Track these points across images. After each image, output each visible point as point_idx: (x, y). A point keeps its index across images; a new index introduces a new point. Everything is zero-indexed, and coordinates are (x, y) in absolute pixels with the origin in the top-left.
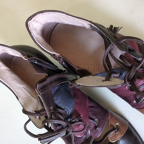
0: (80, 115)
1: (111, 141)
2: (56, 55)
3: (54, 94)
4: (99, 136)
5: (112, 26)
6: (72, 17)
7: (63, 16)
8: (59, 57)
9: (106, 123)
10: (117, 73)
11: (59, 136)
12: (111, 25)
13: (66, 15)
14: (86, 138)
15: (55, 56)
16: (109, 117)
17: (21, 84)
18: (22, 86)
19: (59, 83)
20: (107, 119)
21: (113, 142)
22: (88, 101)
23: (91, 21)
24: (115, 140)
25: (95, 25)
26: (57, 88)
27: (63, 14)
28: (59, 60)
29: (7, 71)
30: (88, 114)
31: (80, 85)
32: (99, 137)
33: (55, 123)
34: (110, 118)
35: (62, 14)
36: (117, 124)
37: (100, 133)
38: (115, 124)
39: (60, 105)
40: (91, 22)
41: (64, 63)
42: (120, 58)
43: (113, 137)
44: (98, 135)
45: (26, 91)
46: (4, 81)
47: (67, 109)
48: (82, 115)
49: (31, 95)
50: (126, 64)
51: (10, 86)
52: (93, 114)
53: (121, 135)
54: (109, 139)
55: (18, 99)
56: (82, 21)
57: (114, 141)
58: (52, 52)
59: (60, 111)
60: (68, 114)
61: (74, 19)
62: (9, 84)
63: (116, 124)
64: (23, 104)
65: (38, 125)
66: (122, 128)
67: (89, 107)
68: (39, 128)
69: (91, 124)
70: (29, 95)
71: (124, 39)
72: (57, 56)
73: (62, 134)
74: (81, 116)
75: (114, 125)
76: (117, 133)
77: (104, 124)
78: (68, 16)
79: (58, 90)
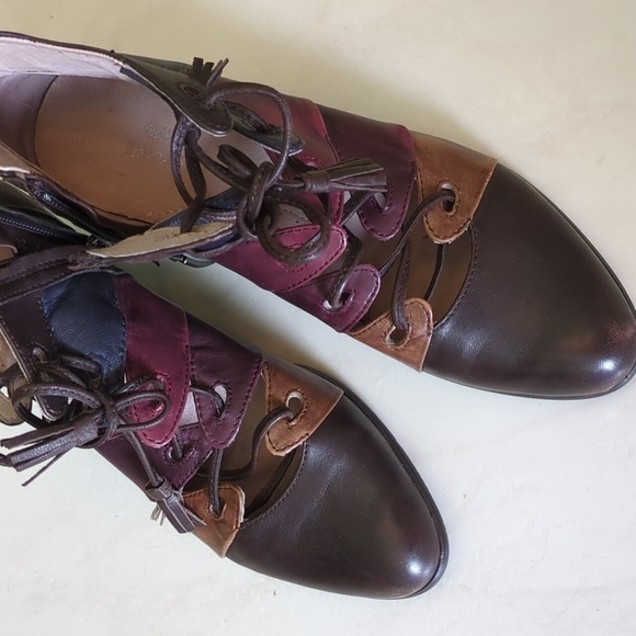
0: (156, 374)
1: (275, 453)
2: (18, 175)
3: (52, 312)
4: (233, 439)
5: (198, 61)
6: (50, 46)
7: (24, 47)
8: (28, 179)
9: (251, 394)
10: (229, 210)
11: (75, 439)
12: (195, 59)
13: (28, 41)
15: (15, 176)
16: (264, 374)
19: (66, 274)
20: (256, 381)
21: (282, 454)
22: (186, 329)
23: (113, 51)
24: (290, 446)
25: (124, 63)
26: (58, 293)
27: (20, 40)
28: (29, 187)
30: (187, 370)
31: (101, 258)
32: (233, 442)
33: (50, 393)
34: (267, 377)
35: (14, 40)
36: (294, 395)
37: (234, 431)
38: (287, 395)
39: (74, 345)
40: (112, 54)
41: (46, 196)
42: (219, 156)
43: (280, 437)
44: (230, 438)
47: (100, 357)
48: (161, 374)
50: (237, 170)
52: (204, 372)
53: (310, 429)
54: (269, 446)
56: (87, 55)
57: (283, 450)
58: (5, 166)
60: (109, 371)
61: (60, 52)
63: (290, 397)
66: (313, 408)
67: (192, 348)
68: (8, 425)
69: (203, 404)
71: (215, 91)
72: (23, 177)
73: (83, 434)
74: (159, 378)
75: (283, 398)
76: (293, 423)
77: (247, 397)
78: (37, 43)
79: (62, 299)
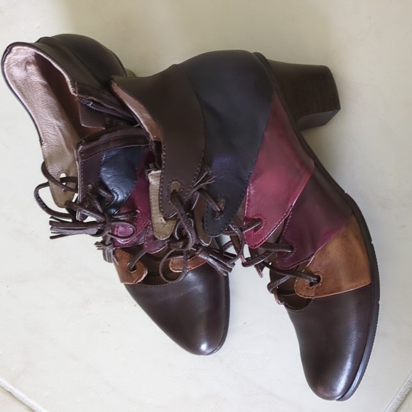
0: (137, 209)
1: (171, 269)
3: (105, 162)
14: (136, 243)
17: (57, 119)
18: (58, 123)
19: (122, 145)
21: (175, 271)
24: (180, 270)
26: (114, 153)
29: (41, 87)
37: (159, 249)
43: (178, 264)
44: (154, 251)
45: (60, 134)
46: (29, 106)
47: (116, 193)
49: (66, 144)
51: (36, 117)
54: (170, 265)
55: (42, 145)
59: (104, 193)
62: (35, 114)
64: (47, 155)
65: (58, 199)
70: (64, 144)
74: (138, 211)
79: (114, 157)
